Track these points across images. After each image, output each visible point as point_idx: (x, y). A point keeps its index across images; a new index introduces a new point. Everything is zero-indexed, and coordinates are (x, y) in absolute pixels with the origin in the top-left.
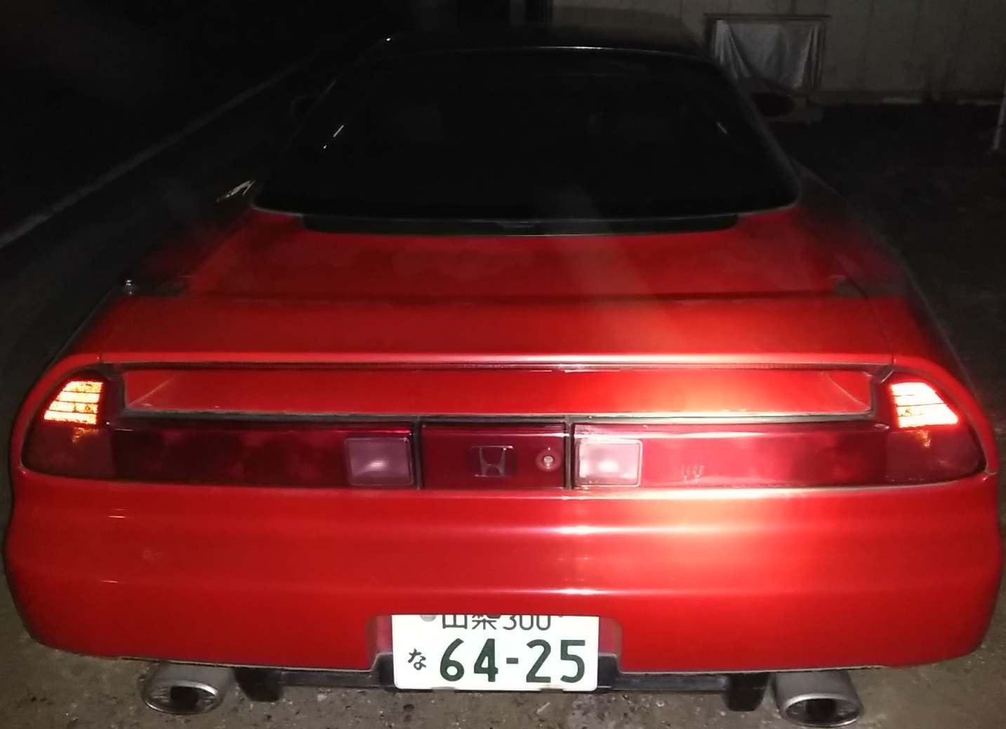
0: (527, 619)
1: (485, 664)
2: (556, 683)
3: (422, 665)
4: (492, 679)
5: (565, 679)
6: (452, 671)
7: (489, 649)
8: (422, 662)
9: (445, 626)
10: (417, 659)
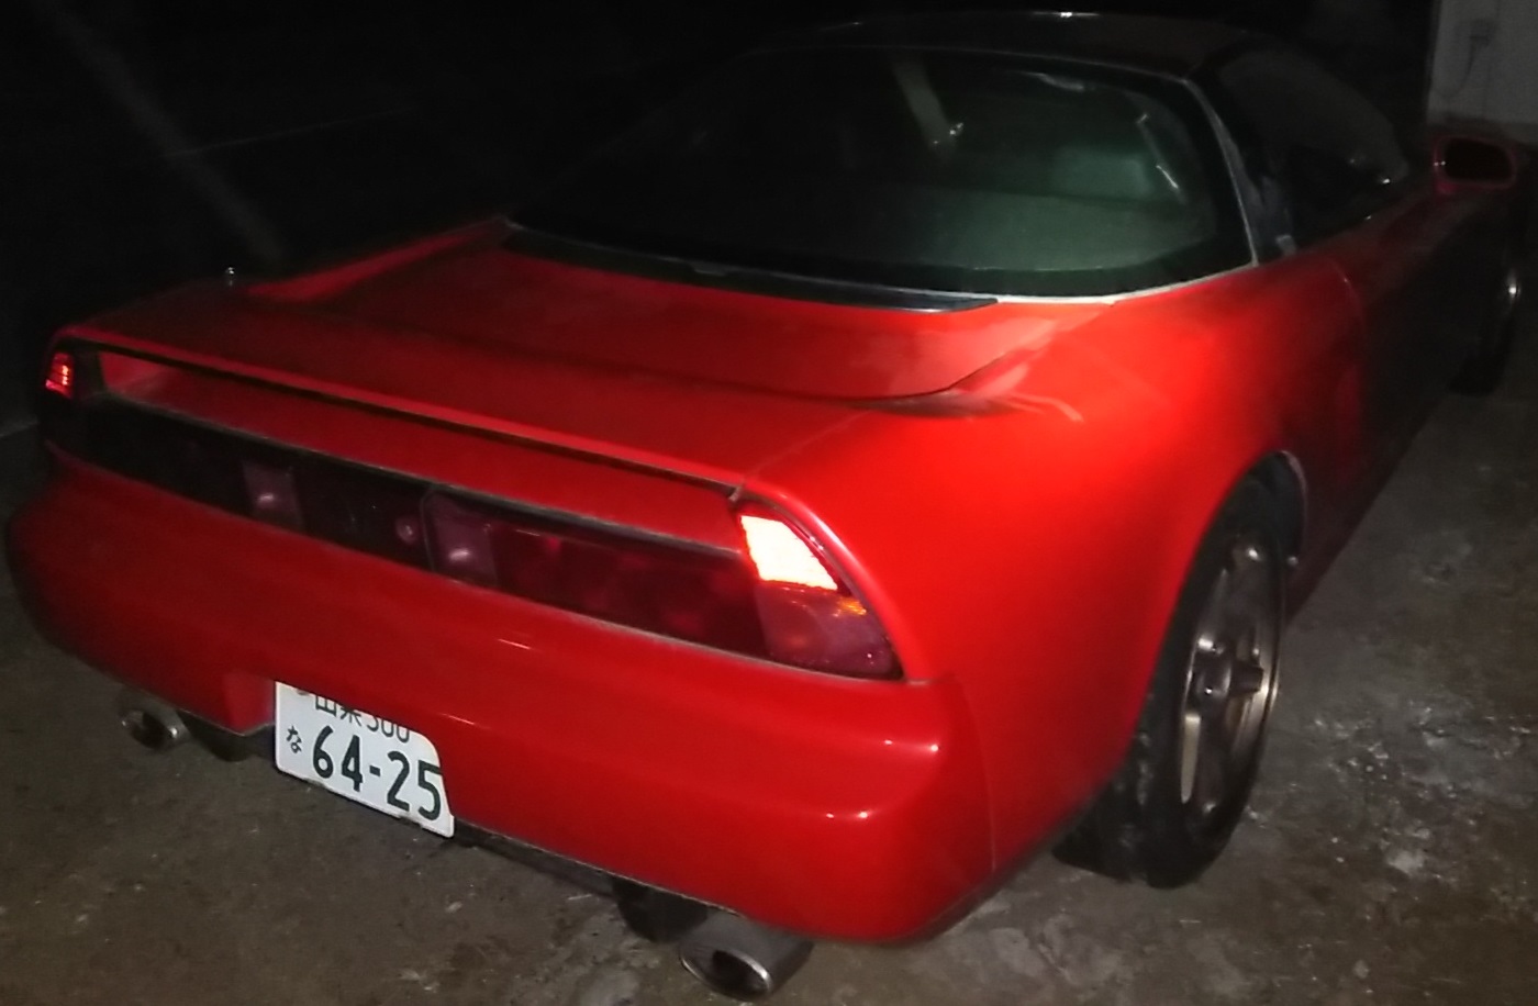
0: (388, 726)
1: (351, 767)
2: (414, 814)
3: (298, 748)
4: (357, 788)
5: (422, 811)
6: (323, 764)
7: (354, 749)
8: (299, 744)
9: (318, 707)
10: (294, 739)
